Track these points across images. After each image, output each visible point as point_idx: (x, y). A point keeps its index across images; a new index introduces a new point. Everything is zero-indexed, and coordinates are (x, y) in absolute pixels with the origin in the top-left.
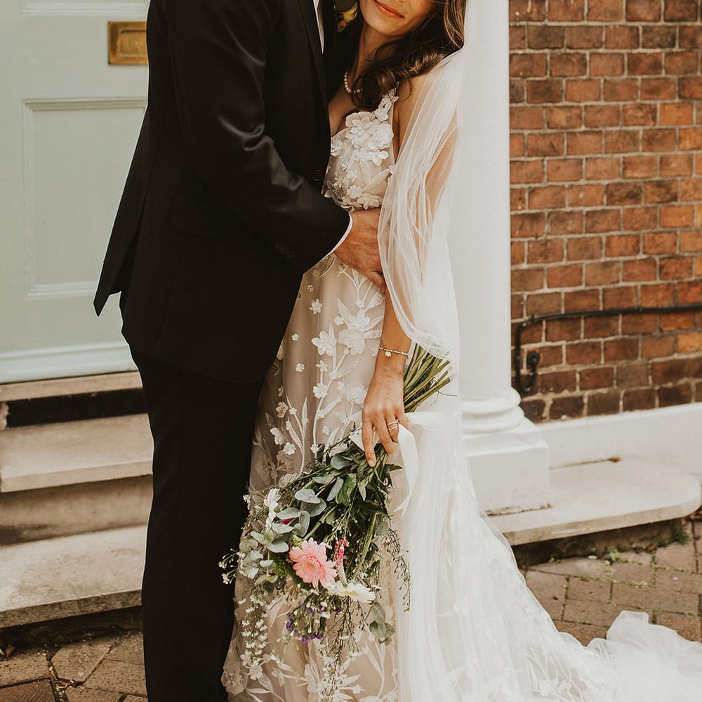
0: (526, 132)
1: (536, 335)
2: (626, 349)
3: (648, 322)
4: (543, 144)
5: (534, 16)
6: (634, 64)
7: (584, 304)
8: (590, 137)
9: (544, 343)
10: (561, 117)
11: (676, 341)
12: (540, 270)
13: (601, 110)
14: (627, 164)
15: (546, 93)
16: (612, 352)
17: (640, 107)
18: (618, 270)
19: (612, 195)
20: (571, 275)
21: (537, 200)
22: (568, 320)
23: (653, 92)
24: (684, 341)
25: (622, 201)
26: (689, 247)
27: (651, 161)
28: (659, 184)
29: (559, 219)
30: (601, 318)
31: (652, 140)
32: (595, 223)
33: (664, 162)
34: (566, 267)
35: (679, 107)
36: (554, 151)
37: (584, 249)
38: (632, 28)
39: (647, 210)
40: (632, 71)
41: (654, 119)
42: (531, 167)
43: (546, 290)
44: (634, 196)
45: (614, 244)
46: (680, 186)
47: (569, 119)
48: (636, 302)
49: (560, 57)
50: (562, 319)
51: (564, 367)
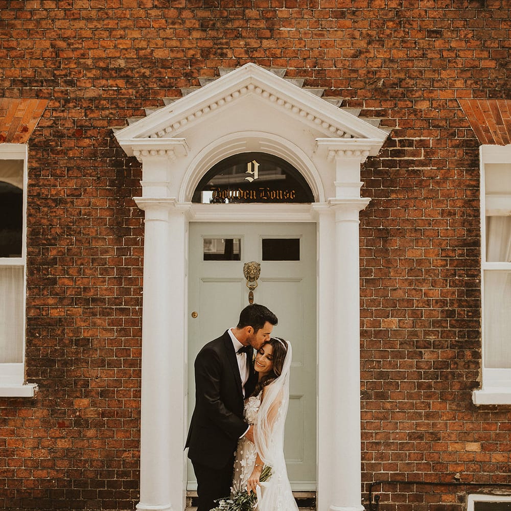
0: (374, 411)
1: (378, 488)
2: (418, 498)
3: (428, 487)
4: (381, 416)
5: (376, 367)
6: (420, 386)
7: (399, 478)
8: (400, 414)
9: (381, 492)
10: (388, 406)
11: (441, 497)
12: (380, 464)
13: (406, 403)
14: (417, 425)
15: (382, 396)
16: (411, 498)
17: (423, 402)
18: (414, 466)
19: (410, 436)
20: (393, 467)
21: (378, 437)
22: (392, 484)
23: (429, 397)
24: (444, 497)
25: (415, 439)
26: (446, 459)
27: (428, 424)
28: (432, 433)
29: (388, 445)
30: (407, 485)
31: (428, 416)
32: (403, 447)
33: (434, 425)
34: (391, 463)
35: (440, 403)
36: (385, 418)
37: (398, 457)
38: (419, 371)
39: (426, 443)
40: (418, 389)
41: (429, 407)
42: (376, 424)
43: (382, 472)
44: (421, 437)
45: (412, 455)
46: (442, 435)
47: (391, 406)
48: (423, 479)
49: (387, 383)
50: (389, 483)
51: (391, 502)
